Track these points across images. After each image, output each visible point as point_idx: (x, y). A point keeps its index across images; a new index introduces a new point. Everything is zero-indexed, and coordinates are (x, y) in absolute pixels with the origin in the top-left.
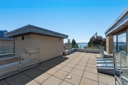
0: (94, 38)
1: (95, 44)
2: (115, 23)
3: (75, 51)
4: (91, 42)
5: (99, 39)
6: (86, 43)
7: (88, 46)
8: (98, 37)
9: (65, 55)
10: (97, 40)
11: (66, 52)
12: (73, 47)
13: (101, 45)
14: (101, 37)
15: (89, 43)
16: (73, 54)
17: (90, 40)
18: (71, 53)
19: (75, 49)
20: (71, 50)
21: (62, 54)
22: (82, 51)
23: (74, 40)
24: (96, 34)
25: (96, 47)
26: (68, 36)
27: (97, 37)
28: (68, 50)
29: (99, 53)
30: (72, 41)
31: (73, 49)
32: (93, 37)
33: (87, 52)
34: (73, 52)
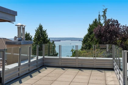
1: (100, 43)
3: (44, 65)
4: (91, 36)
5: (112, 28)
6: (79, 40)
7: (83, 49)
8: (109, 20)
10: (106, 31)
11: (10, 70)
12: (34, 53)
13: (116, 44)
14: (117, 22)
16: (37, 76)
17: (89, 30)
18: (29, 73)
19: (43, 59)
20: (29, 64)
22: (65, 66)
23: (41, 27)
24: (105, 12)
26: (14, 14)
27: (107, 22)
28: (16, 65)
29: (112, 69)
30: (37, 31)
31: (35, 59)
33: (80, 68)
34: (34, 71)
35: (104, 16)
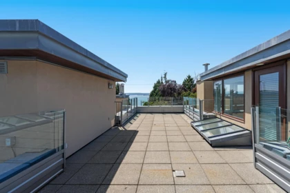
0: (162, 83)
1: (164, 96)
2: (235, 61)
3: (137, 112)
4: (156, 91)
5: (172, 87)
6: (145, 94)
8: (168, 81)
9: (123, 126)
11: (123, 116)
14: (175, 82)
15: (152, 95)
16: (138, 119)
18: (132, 118)
19: (137, 108)
21: (113, 123)
24: (165, 75)
25: (166, 102)
27: (167, 82)
28: (126, 111)
29: (183, 113)
32: (158, 82)
34: (134, 116)
35: (165, 77)
